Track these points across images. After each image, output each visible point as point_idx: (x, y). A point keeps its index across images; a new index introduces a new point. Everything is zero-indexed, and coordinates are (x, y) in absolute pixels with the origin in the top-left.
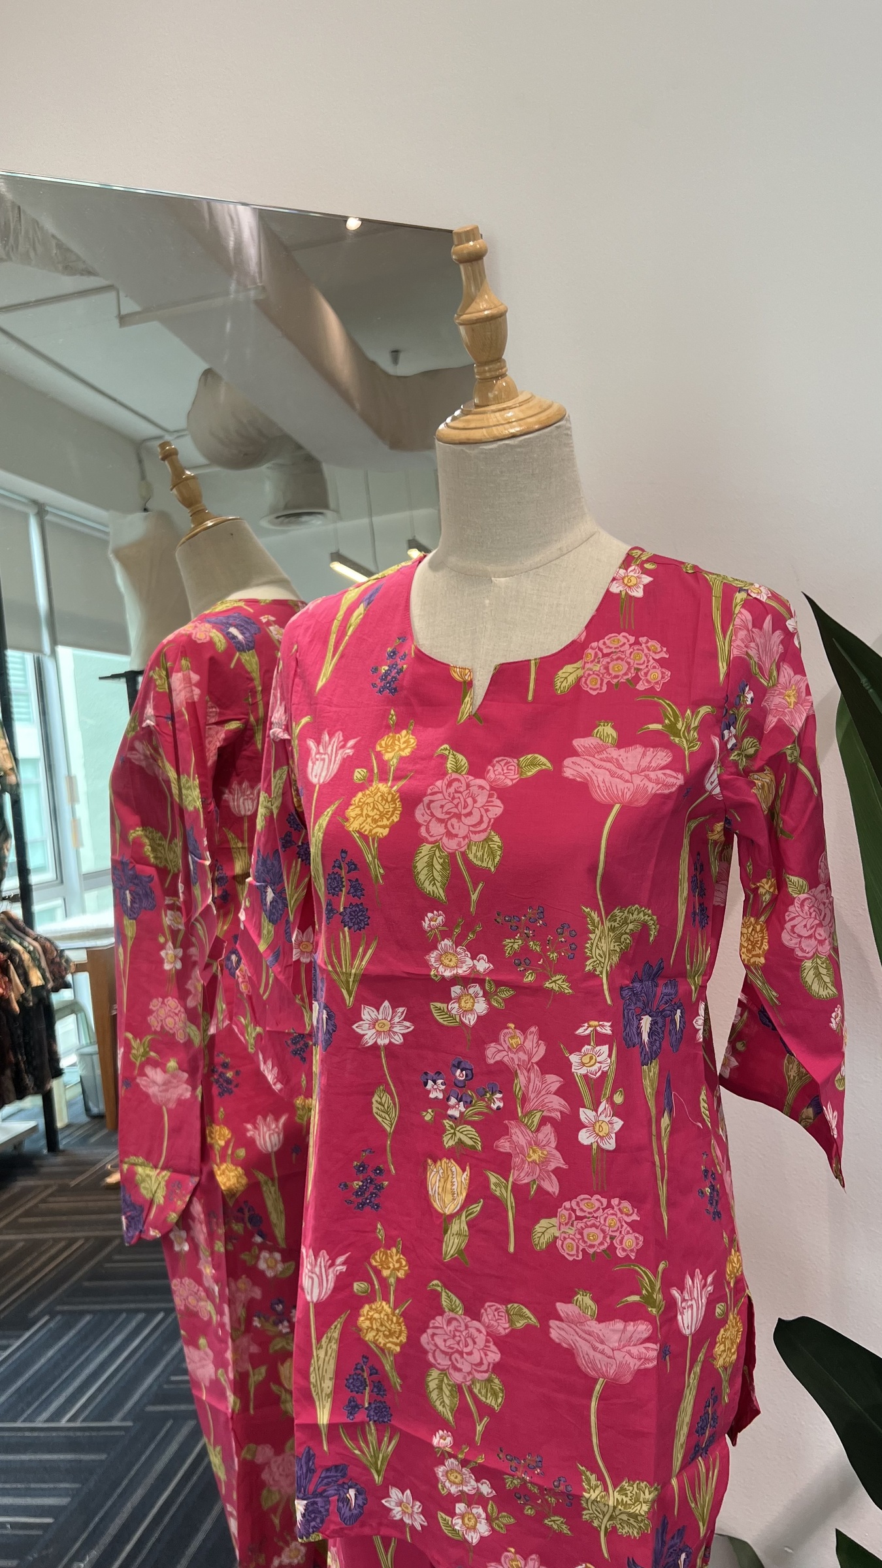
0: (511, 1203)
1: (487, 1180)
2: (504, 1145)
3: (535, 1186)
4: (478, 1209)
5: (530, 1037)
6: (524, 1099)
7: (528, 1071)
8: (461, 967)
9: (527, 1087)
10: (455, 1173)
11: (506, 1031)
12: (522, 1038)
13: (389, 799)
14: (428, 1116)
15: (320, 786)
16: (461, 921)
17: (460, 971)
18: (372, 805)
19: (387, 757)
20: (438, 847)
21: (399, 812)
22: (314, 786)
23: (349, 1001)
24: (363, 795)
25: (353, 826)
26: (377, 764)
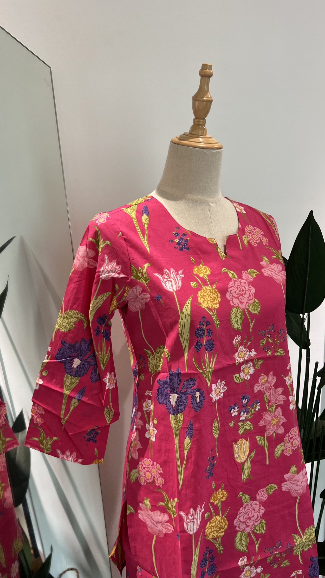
0: (266, 445)
1: (256, 440)
2: (262, 423)
3: (275, 434)
4: (254, 454)
5: (270, 376)
6: (269, 401)
7: (270, 390)
8: (246, 357)
9: (270, 397)
10: (244, 444)
11: (261, 377)
12: (267, 378)
13: (214, 292)
14: (232, 425)
15: (176, 292)
16: (246, 337)
17: (246, 358)
18: (207, 296)
19: (201, 275)
20: (238, 308)
21: (220, 297)
22: (173, 292)
23: (209, 383)
24: (201, 292)
25: (204, 306)
26: (199, 279)
